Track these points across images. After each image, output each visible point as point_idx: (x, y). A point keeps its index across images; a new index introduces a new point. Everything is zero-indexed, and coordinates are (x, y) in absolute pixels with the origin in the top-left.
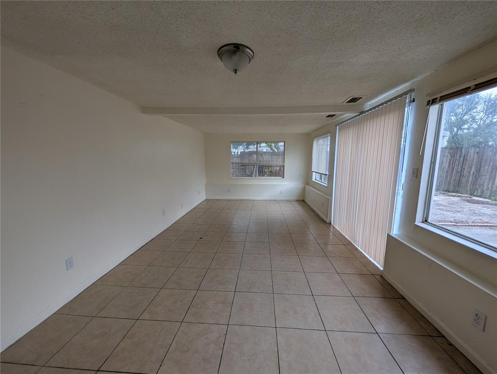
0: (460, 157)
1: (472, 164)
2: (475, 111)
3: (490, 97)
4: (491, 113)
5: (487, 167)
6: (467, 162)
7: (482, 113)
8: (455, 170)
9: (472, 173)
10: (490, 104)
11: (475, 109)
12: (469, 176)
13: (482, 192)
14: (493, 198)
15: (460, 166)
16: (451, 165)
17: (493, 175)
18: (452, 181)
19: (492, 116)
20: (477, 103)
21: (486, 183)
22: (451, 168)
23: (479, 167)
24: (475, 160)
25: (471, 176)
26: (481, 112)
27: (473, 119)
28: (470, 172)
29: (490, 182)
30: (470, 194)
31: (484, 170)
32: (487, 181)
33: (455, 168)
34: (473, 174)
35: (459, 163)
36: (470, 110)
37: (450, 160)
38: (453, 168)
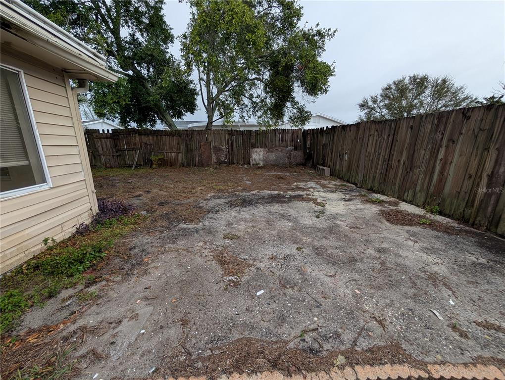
0: (389, 136)
1: (403, 146)
2: (423, 95)
3: (437, 81)
4: (437, 98)
5: (423, 152)
6: (397, 143)
7: (429, 98)
8: (381, 156)
9: (402, 162)
10: (436, 89)
11: (423, 93)
12: (398, 168)
13: (414, 195)
14: (428, 208)
15: (387, 152)
16: (377, 150)
17: (430, 167)
18: (377, 176)
19: (438, 102)
20: (426, 87)
21: (420, 181)
22: (377, 154)
23: (412, 152)
24: (408, 141)
25: (401, 168)
26: (429, 96)
27: (422, 103)
28: (399, 161)
29: (425, 178)
30: (398, 198)
31: (419, 158)
32: (422, 176)
33: (381, 154)
34: (404, 163)
35: (387, 144)
36: (419, 95)
37: (377, 141)
38: (379, 154)
